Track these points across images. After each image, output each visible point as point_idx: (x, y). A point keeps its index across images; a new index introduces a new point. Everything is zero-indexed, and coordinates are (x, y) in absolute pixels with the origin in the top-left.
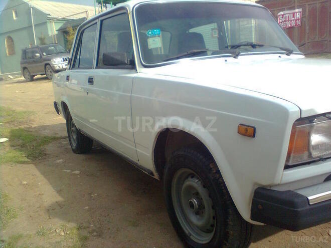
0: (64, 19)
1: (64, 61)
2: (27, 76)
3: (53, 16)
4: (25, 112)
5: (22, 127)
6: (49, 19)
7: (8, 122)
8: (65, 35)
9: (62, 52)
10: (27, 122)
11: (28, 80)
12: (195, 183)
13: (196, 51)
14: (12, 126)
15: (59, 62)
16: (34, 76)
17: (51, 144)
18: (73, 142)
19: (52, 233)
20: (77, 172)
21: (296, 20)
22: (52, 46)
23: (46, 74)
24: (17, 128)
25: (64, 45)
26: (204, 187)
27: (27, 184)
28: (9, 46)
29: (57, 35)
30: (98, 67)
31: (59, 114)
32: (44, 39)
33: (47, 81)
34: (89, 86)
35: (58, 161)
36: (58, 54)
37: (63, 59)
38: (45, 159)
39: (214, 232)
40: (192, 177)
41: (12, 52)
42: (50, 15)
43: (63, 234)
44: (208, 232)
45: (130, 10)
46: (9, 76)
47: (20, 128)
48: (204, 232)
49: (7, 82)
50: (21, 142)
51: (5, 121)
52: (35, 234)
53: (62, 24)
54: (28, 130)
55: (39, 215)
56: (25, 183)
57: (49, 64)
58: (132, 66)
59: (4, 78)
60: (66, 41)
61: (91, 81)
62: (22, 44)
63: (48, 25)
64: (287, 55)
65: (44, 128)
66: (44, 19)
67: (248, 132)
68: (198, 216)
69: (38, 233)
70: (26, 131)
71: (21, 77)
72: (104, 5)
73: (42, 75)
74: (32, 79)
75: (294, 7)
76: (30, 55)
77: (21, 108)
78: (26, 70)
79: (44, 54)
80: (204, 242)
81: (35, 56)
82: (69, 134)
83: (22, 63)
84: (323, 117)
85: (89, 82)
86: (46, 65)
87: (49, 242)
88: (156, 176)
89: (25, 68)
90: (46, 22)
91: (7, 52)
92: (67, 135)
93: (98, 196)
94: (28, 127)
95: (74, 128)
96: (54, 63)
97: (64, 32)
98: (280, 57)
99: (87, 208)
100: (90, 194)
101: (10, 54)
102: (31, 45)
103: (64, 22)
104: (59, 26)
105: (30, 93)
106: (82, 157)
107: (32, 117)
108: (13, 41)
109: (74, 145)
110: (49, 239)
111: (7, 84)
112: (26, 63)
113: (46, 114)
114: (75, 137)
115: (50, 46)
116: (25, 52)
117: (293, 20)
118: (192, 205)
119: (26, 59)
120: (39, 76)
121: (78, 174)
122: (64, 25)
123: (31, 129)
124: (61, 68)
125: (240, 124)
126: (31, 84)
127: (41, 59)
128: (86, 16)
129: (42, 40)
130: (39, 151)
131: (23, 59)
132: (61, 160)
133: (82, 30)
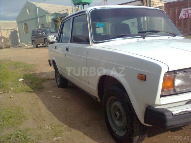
0: (55, 13)
1: (55, 37)
2: (34, 45)
3: (49, 12)
4: (33, 65)
5: (31, 73)
6: (47, 13)
7: (24, 70)
8: (56, 23)
9: (54, 32)
10: (34, 70)
11: (35, 47)
12: (118, 104)
13: (122, 35)
14: (26, 72)
15: (52, 38)
16: (38, 45)
17: (46, 83)
18: (58, 81)
19: (45, 128)
20: (59, 97)
21: (188, 14)
22: (48, 29)
23: (45, 44)
24: (29, 73)
25: (55, 28)
26: (122, 106)
27: (33, 103)
28: (25, 28)
29: (51, 22)
30: (71, 42)
31: (51, 66)
32: (44, 24)
33: (45, 48)
34: (66, 52)
35: (50, 92)
36: (52, 33)
37: (55, 36)
38: (43, 90)
39: (127, 130)
40: (117, 101)
41: (27, 32)
42: (47, 11)
43: (51, 129)
44: (124, 130)
45: (87, 13)
46: (25, 45)
47: (30, 74)
48: (122, 130)
49: (23, 48)
50: (30, 81)
51: (23, 70)
52: (37, 128)
53: (54, 16)
54: (34, 75)
55: (39, 119)
56: (32, 102)
57: (46, 39)
58: (88, 42)
59: (22, 46)
60: (56, 26)
61: (67, 49)
62: (32, 27)
63: (46, 16)
64: (173, 37)
65: (43, 73)
66: (44, 14)
67: (143, 78)
68: (120, 121)
69: (38, 128)
70: (33, 75)
71: (31, 45)
72: (77, 5)
73: (43, 44)
74: (37, 47)
75: (188, 6)
76: (36, 33)
77: (31, 63)
78: (34, 42)
79: (44, 33)
80: (122, 135)
81: (39, 34)
82: (56, 77)
83: (31, 38)
84: (181, 71)
85: (66, 50)
86: (45, 39)
87: (44, 133)
88: (99, 100)
89: (33, 41)
90: (45, 15)
91: (24, 32)
92: (55, 78)
93: (70, 110)
94: (34, 73)
95: (58, 74)
96: (49, 38)
97: (55, 21)
98: (169, 38)
99: (63, 116)
100: (66, 109)
101: (25, 33)
102: (37, 28)
103: (55, 15)
104: (52, 17)
105: (36, 54)
106: (62, 89)
107: (37, 68)
108: (27, 25)
109: (59, 83)
110: (43, 131)
111: (23, 49)
112: (34, 38)
113: (44, 66)
114: (59, 79)
115: (47, 29)
116: (33, 32)
117: (187, 14)
118: (116, 115)
119: (34, 35)
120: (41, 45)
121: (60, 99)
122: (55, 17)
123: (36, 74)
124: (53, 41)
125: (139, 74)
126: (37, 49)
127: (42, 36)
128: (67, 12)
129: (43, 25)
130: (39, 86)
131: (32, 36)
132: (51, 91)
133: (63, 22)
